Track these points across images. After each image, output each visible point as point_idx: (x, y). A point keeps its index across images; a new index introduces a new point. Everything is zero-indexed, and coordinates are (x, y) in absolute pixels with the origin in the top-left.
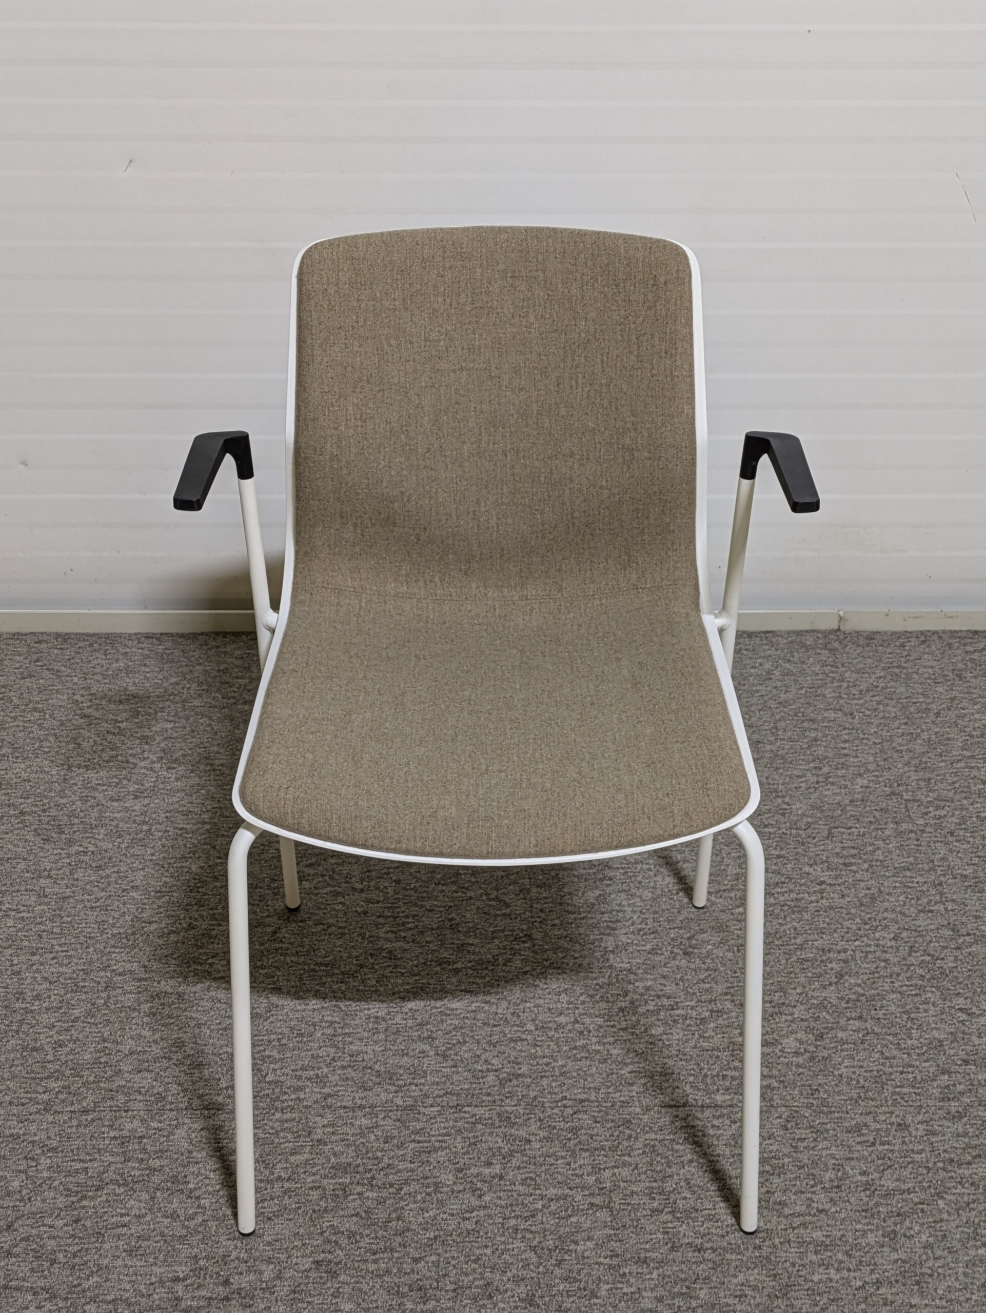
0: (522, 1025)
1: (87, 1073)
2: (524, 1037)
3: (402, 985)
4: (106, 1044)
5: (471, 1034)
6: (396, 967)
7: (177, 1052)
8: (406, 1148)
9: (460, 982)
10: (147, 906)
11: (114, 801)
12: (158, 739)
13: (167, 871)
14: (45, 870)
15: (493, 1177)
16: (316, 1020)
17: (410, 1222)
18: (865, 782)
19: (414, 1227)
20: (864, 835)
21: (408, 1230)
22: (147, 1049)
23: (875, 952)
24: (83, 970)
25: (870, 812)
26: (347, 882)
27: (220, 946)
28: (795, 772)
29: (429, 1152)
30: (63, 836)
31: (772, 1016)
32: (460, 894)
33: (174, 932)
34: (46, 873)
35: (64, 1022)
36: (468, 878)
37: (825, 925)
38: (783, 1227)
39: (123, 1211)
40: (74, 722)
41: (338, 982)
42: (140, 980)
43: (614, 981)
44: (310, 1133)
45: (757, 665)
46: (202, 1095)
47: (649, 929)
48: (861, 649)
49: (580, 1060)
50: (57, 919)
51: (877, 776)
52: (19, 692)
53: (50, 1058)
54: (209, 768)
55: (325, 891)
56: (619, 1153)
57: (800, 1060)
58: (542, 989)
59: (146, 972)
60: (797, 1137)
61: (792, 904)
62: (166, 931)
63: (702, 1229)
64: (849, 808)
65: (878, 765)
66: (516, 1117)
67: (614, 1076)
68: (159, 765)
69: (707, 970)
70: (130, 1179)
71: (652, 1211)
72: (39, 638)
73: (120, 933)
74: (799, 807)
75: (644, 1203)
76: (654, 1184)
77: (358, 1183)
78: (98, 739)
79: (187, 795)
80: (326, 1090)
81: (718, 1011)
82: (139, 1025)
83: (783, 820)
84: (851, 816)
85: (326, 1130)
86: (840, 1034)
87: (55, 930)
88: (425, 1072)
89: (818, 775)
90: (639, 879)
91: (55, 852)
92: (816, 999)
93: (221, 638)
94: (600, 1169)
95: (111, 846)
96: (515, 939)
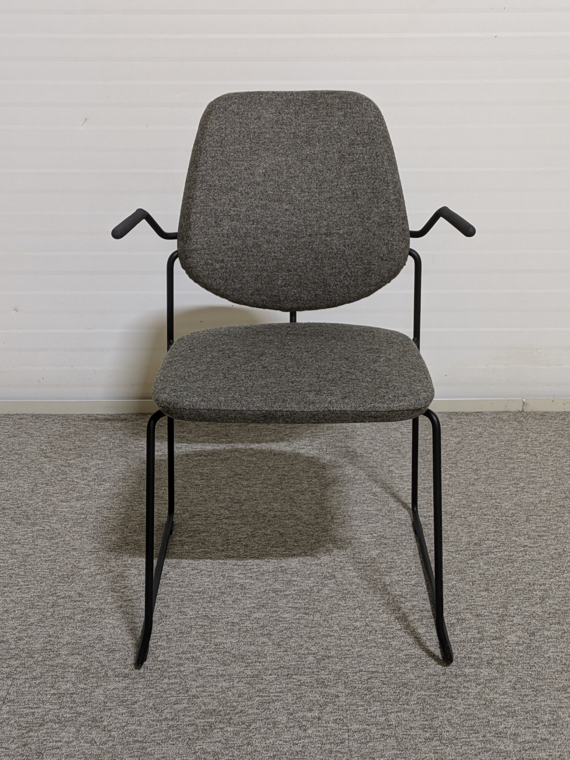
0: (330, 627)
1: (37, 655)
2: (332, 634)
3: (250, 603)
4: (51, 639)
5: (296, 632)
6: (245, 593)
7: (98, 643)
8: (254, 700)
9: (289, 602)
10: (82, 560)
11: (63, 502)
12: (93, 469)
13: (96, 540)
14: (16, 540)
15: (314, 718)
16: (192, 624)
17: (256, 746)
18: (548, 491)
19: (259, 749)
20: (550, 520)
21: (255, 751)
22: (79, 641)
23: (565, 585)
24: (38, 596)
25: (553, 507)
26: (213, 546)
27: (129, 582)
28: (502, 486)
29: (269, 703)
30: (30, 521)
31: (499, 622)
32: (287, 552)
33: (99, 574)
34: (17, 541)
35: (23, 626)
36: (292, 543)
37: (530, 570)
38: (518, 749)
39: (57, 739)
40: (40, 460)
41: (207, 602)
42: (75, 601)
43: (391, 602)
44: (187, 691)
45: (473, 430)
46: (115, 669)
47: (413, 572)
48: (538, 421)
49: (371, 648)
50: (23, 567)
51: (555, 488)
52: (6, 445)
53: (11, 646)
54: (125, 484)
55: (199, 551)
56: (401, 703)
57: (521, 648)
58: (343, 606)
59: (80, 597)
60: (523, 694)
61: (507, 558)
62: (94, 573)
63: (461, 751)
64: (539, 505)
65: (555, 482)
66: (328, 682)
67: (395, 657)
68: (93, 483)
69: (454, 595)
70: (63, 719)
71: (426, 739)
72: (21, 417)
73: (63, 575)
74: (506, 505)
75: (420, 734)
76: (426, 723)
77: (220, 722)
78: (55, 470)
79: (110, 499)
80: (199, 665)
81: (462, 619)
82: (73, 627)
83: (496, 512)
84: (541, 509)
85: (198, 689)
86: (546, 633)
87: (21, 573)
88: (266, 655)
89: (517, 488)
90: (404, 544)
91: (24, 530)
92: (527, 612)
93: (135, 417)
94: (388, 713)
95: (60, 526)
96: (324, 578)
